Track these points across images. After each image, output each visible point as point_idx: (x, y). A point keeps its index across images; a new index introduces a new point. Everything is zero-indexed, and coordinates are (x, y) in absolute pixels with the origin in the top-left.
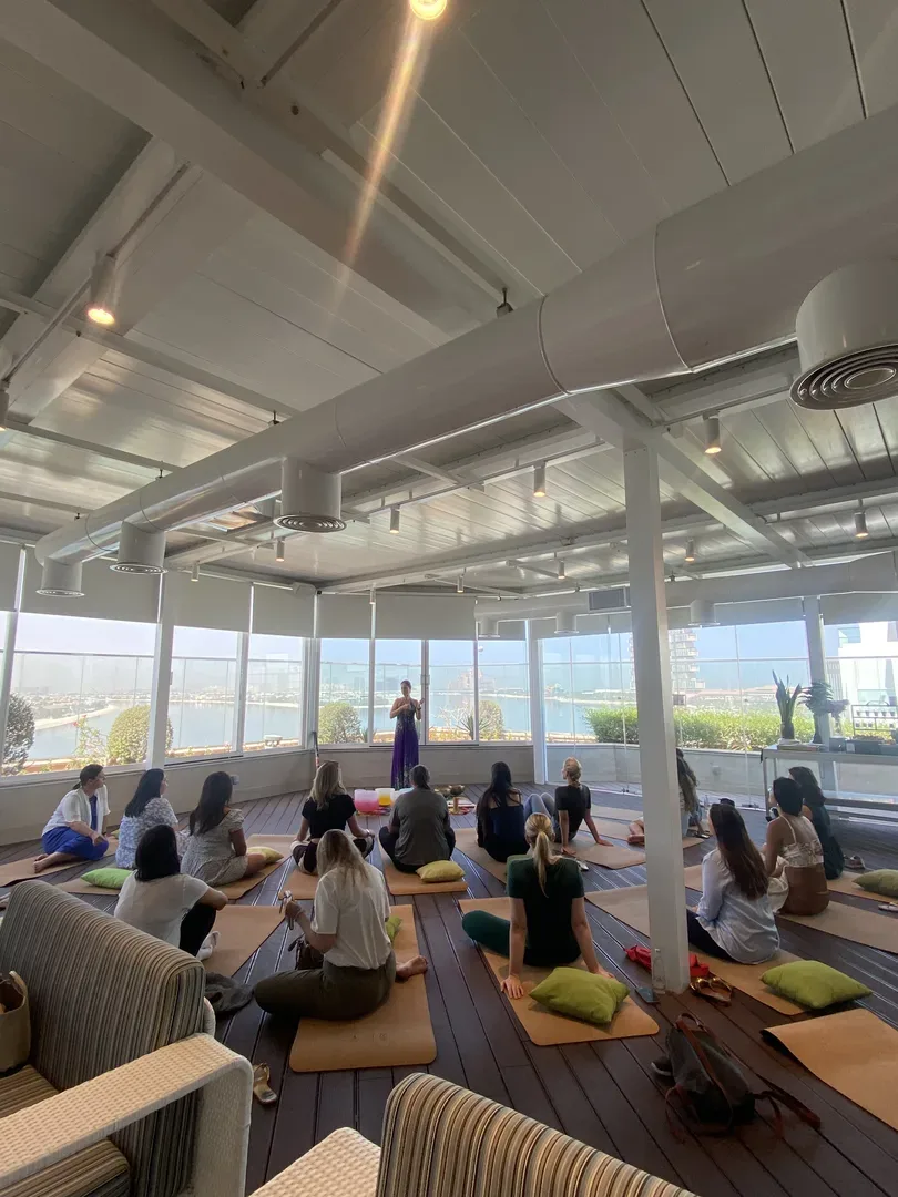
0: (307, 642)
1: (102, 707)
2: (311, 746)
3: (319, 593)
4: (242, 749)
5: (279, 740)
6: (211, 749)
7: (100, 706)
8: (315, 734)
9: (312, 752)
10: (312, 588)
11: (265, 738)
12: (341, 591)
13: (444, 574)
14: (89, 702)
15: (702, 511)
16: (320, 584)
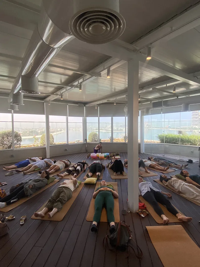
0: (83, 118)
1: (62, 131)
2: (85, 142)
3: (85, 106)
4: (68, 143)
5: (79, 141)
6: (63, 143)
7: (61, 131)
8: (86, 140)
9: (85, 144)
10: (83, 105)
11: (75, 141)
12: (89, 105)
13: (112, 100)
14: (59, 130)
15: (173, 78)
16: (85, 104)
